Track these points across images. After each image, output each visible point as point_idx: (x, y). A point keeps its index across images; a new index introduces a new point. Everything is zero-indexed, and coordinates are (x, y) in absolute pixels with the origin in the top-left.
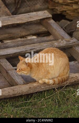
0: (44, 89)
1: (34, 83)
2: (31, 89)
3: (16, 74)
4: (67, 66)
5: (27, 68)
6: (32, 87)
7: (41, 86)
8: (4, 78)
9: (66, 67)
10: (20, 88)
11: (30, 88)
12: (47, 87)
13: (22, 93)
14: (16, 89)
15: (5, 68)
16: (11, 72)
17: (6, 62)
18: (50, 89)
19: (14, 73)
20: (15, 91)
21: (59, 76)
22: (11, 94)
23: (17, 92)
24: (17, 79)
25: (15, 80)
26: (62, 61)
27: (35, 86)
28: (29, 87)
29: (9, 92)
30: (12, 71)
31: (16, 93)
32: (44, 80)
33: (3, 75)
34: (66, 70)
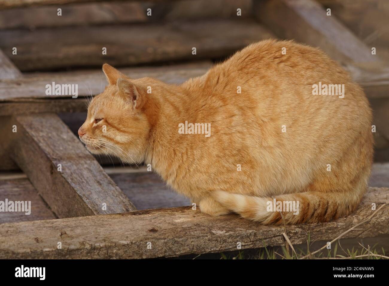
0: (225, 241)
1: (178, 214)
2: (156, 235)
3: (95, 176)
4: (361, 145)
5: (136, 119)
6: (164, 226)
7: (210, 228)
8: (41, 202)
9: (356, 148)
10: (102, 225)
11: (153, 230)
12: (242, 231)
13: (108, 248)
14: (78, 231)
15: (47, 150)
16: (75, 167)
17: (57, 129)
18: (259, 245)
19: (85, 173)
20: (72, 237)
21: (311, 187)
22: (47, 250)
23: (83, 244)
24: (95, 196)
25: (87, 201)
26: (336, 112)
27: (183, 223)
28: (150, 228)
29: (37, 240)
30: (77, 165)
31: (72, 247)
32: (224, 196)
33: (36, 190)
34: (352, 165)
